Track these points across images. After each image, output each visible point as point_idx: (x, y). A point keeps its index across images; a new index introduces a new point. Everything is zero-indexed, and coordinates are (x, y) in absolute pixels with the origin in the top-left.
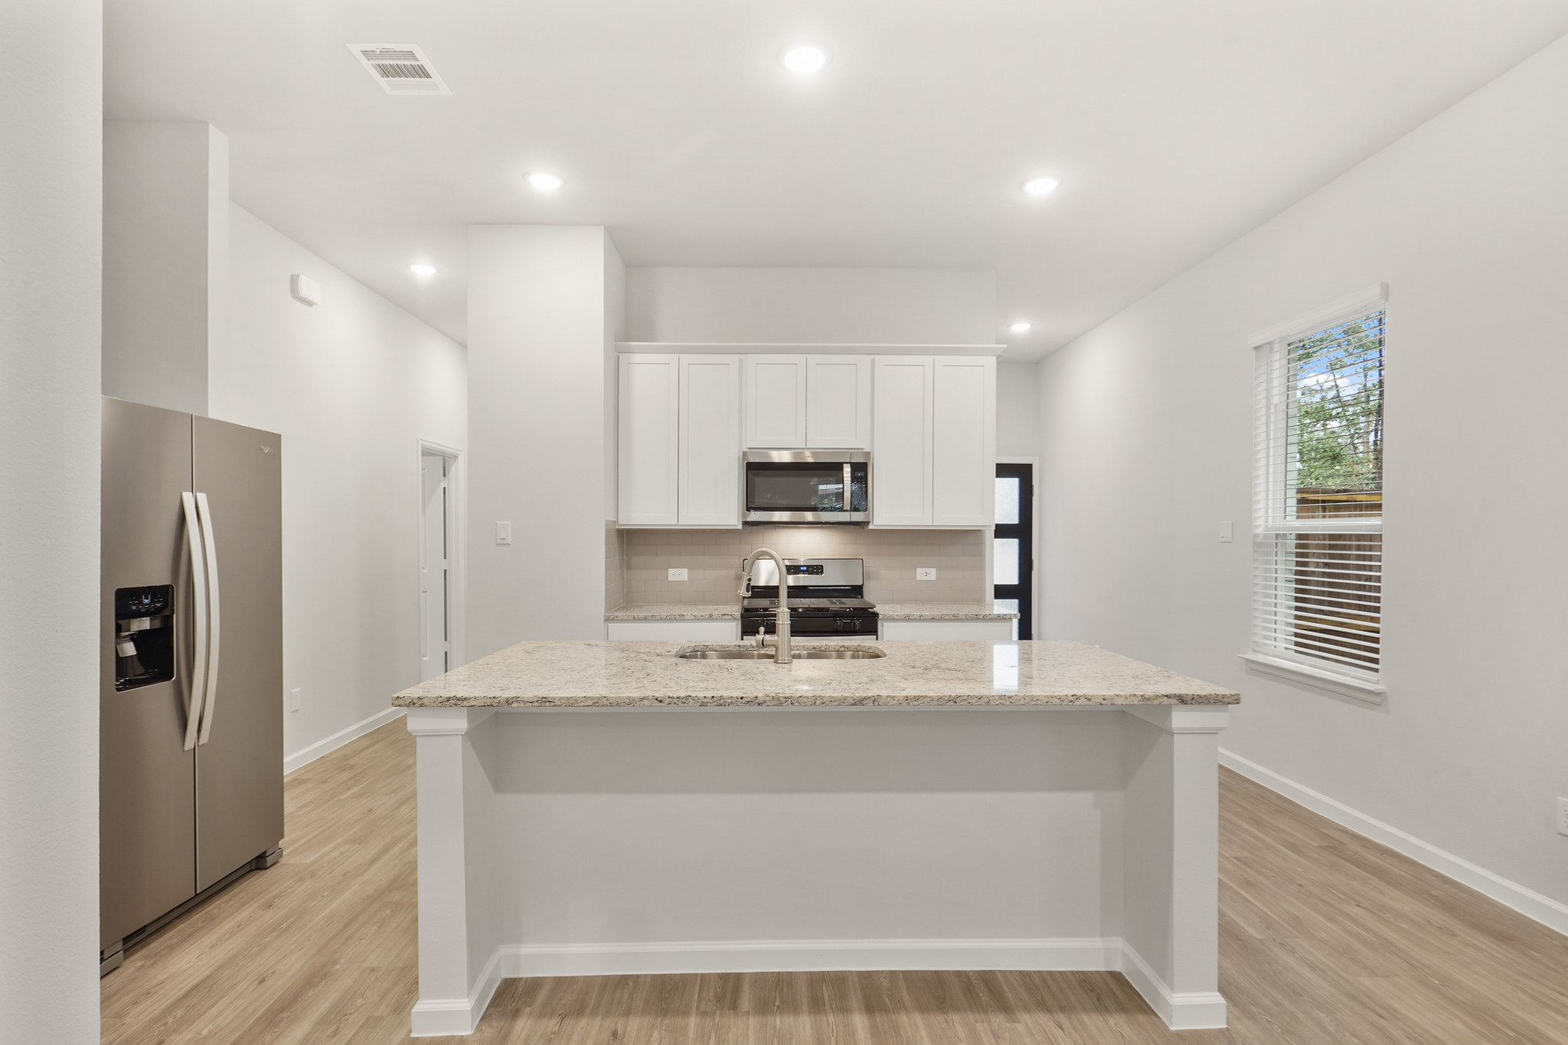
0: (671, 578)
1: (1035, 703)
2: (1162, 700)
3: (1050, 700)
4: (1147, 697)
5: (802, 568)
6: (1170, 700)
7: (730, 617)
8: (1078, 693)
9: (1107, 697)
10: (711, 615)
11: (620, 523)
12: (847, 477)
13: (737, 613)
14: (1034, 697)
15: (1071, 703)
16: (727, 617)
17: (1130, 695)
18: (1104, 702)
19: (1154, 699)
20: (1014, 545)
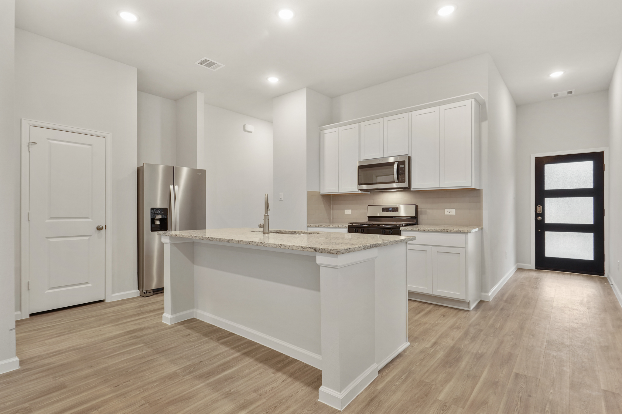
0: (346, 213)
1: (269, 246)
2: (308, 249)
3: (274, 245)
4: (303, 247)
5: (390, 209)
6: (311, 249)
7: (345, 227)
8: (282, 244)
9: (291, 246)
10: (338, 226)
11: (321, 192)
12: (395, 168)
13: (347, 226)
14: (269, 244)
15: (280, 247)
16: (344, 227)
17: (298, 246)
18: (290, 248)
19: (305, 249)
20: (589, 201)
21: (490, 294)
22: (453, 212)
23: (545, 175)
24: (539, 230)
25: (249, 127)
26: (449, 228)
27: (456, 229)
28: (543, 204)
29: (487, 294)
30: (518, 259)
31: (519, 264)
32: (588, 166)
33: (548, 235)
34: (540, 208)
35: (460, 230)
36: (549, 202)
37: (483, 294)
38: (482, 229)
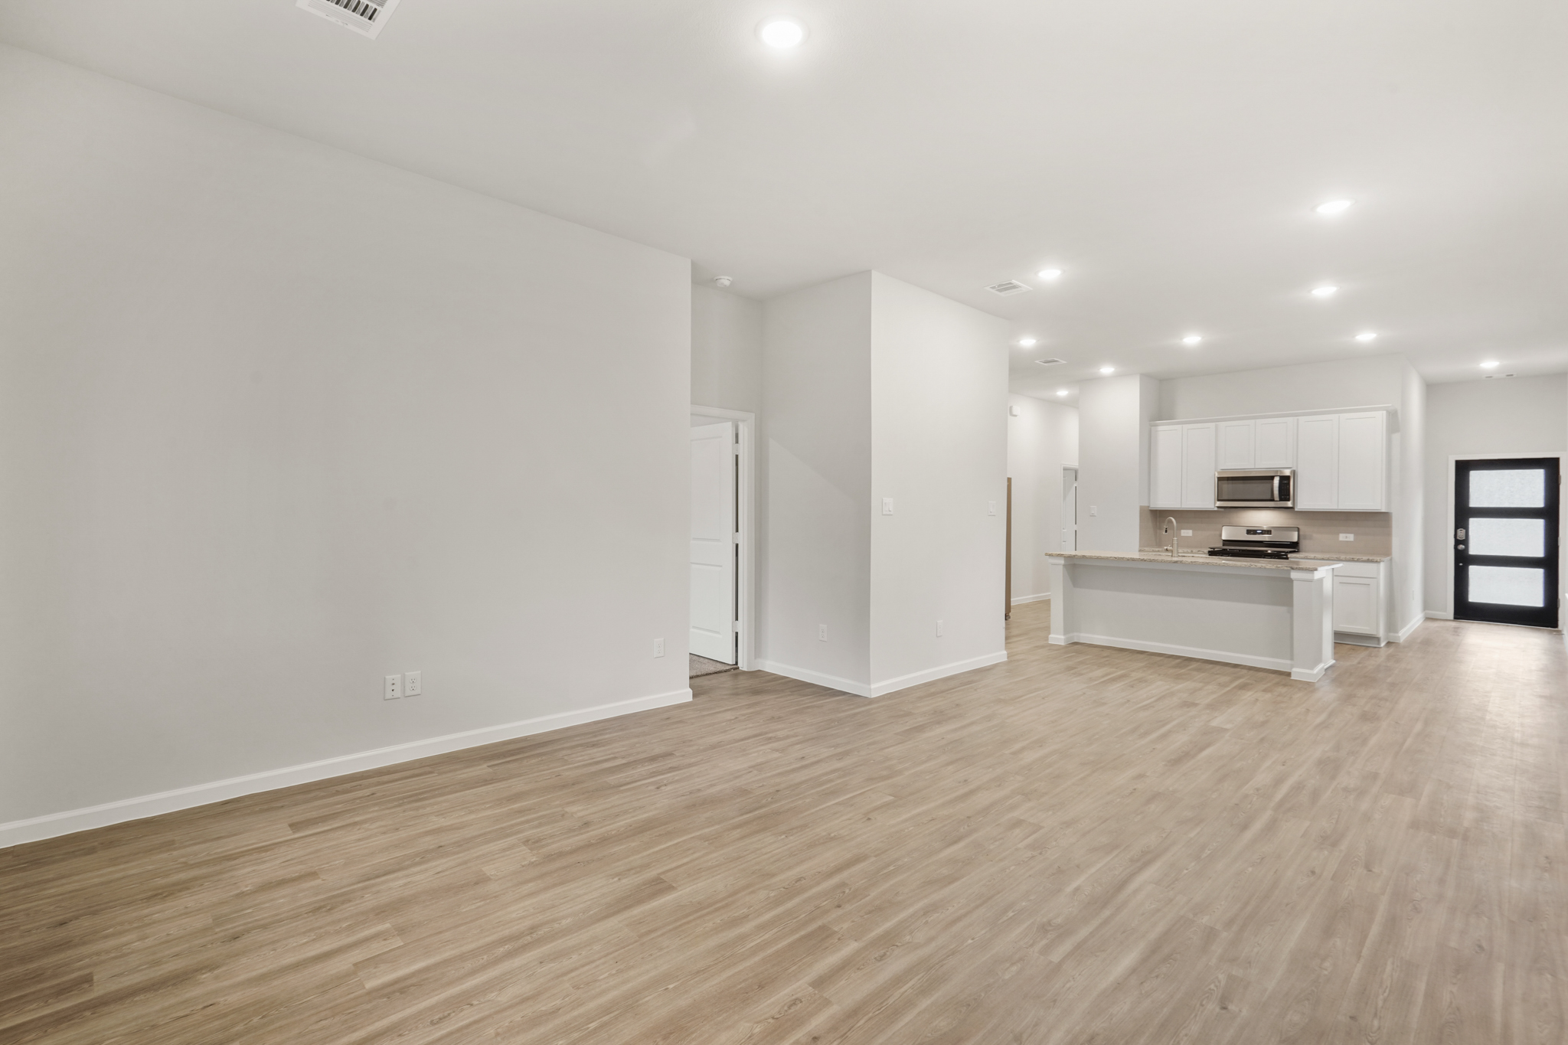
0: (1182, 534)
5: (1258, 531)
11: (1150, 506)
12: (1276, 483)
16: (1202, 549)
20: (1539, 524)
21: (1400, 635)
22: (1351, 537)
23: (1471, 485)
24: (1461, 564)
25: (1017, 410)
26: (1356, 557)
27: (1365, 558)
28: (1466, 527)
29: (1396, 635)
30: (1426, 605)
31: (1427, 611)
32: (1538, 475)
33: (1474, 570)
34: (1461, 533)
35: (1371, 558)
36: (1474, 523)
37: (1392, 634)
38: (1391, 560)
